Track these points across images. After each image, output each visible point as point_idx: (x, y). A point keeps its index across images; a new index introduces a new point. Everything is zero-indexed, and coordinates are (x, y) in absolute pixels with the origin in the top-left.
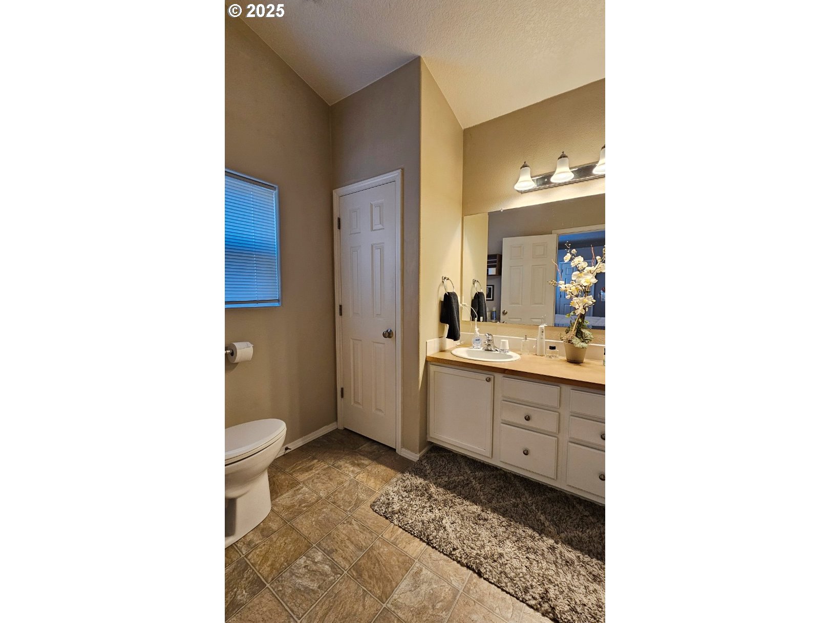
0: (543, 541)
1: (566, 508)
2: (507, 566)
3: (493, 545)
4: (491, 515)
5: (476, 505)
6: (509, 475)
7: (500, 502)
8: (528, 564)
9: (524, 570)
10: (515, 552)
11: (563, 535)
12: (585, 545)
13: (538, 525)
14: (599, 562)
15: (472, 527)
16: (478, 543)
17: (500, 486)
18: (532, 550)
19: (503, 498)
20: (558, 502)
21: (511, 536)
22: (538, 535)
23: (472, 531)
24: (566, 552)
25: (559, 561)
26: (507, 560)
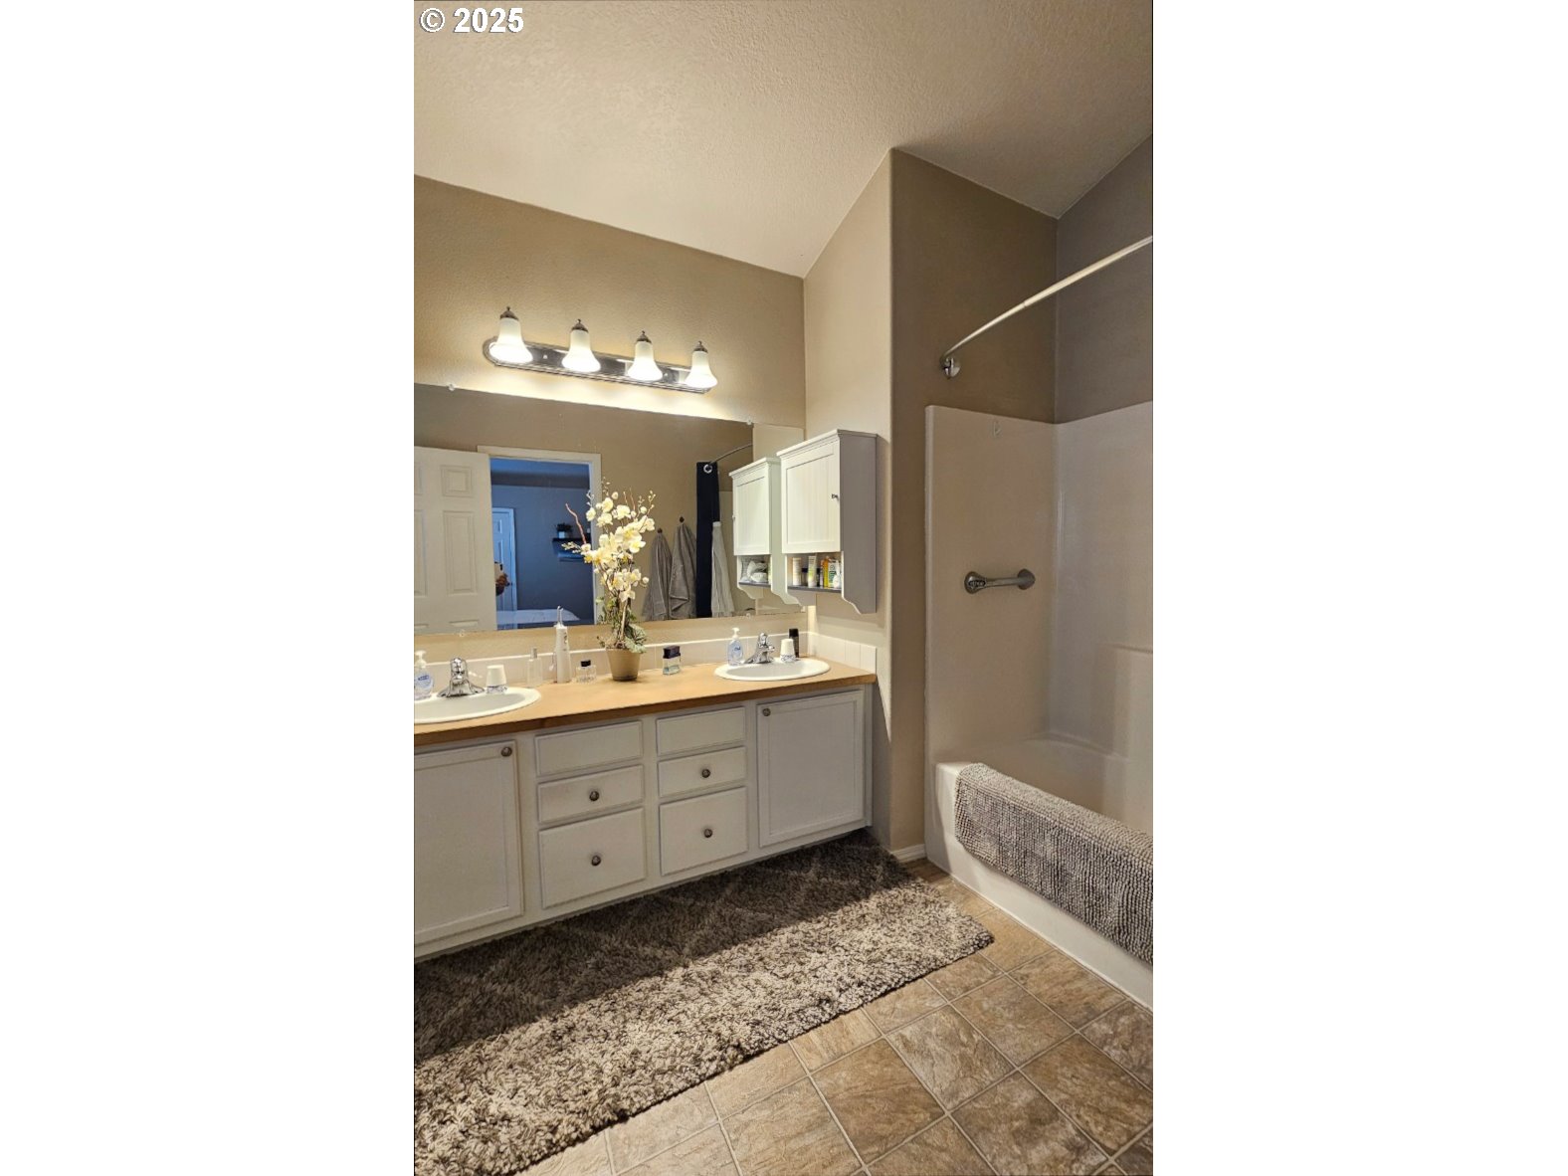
0: (671, 980)
1: (666, 914)
2: (653, 1060)
3: (613, 1054)
4: (577, 1014)
5: (535, 1021)
6: (555, 928)
7: (573, 981)
8: (676, 1028)
9: (678, 1040)
10: (650, 1029)
11: (687, 950)
12: (714, 942)
13: (650, 965)
14: (739, 946)
15: (557, 1063)
16: (588, 1076)
17: (553, 956)
18: (667, 1004)
19: (573, 971)
20: (652, 914)
21: (627, 1014)
22: (659, 978)
23: (563, 1068)
24: (703, 968)
25: (704, 985)
26: (648, 1052)
